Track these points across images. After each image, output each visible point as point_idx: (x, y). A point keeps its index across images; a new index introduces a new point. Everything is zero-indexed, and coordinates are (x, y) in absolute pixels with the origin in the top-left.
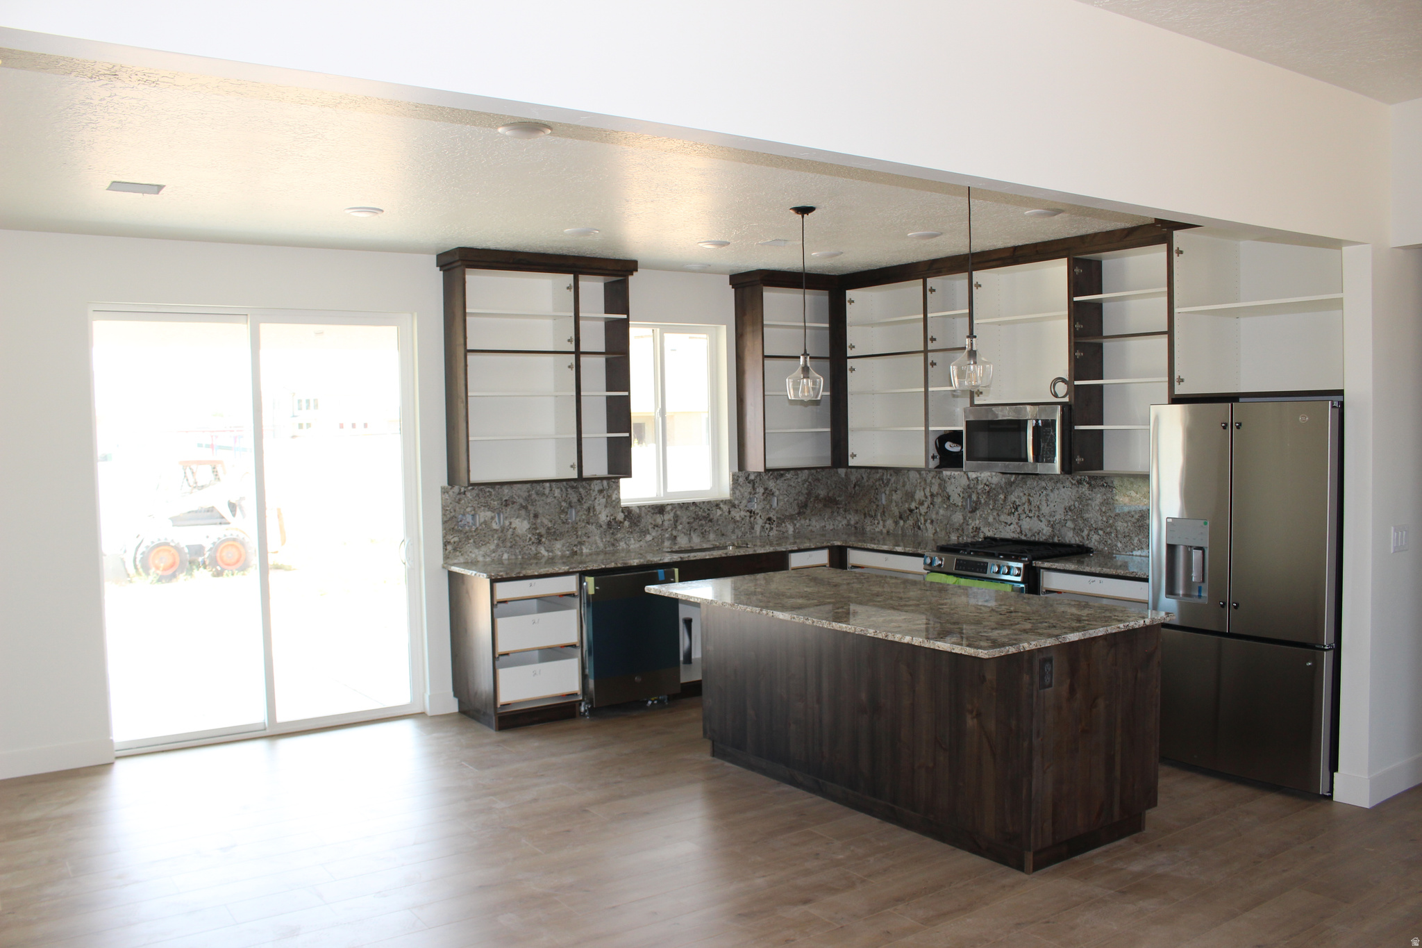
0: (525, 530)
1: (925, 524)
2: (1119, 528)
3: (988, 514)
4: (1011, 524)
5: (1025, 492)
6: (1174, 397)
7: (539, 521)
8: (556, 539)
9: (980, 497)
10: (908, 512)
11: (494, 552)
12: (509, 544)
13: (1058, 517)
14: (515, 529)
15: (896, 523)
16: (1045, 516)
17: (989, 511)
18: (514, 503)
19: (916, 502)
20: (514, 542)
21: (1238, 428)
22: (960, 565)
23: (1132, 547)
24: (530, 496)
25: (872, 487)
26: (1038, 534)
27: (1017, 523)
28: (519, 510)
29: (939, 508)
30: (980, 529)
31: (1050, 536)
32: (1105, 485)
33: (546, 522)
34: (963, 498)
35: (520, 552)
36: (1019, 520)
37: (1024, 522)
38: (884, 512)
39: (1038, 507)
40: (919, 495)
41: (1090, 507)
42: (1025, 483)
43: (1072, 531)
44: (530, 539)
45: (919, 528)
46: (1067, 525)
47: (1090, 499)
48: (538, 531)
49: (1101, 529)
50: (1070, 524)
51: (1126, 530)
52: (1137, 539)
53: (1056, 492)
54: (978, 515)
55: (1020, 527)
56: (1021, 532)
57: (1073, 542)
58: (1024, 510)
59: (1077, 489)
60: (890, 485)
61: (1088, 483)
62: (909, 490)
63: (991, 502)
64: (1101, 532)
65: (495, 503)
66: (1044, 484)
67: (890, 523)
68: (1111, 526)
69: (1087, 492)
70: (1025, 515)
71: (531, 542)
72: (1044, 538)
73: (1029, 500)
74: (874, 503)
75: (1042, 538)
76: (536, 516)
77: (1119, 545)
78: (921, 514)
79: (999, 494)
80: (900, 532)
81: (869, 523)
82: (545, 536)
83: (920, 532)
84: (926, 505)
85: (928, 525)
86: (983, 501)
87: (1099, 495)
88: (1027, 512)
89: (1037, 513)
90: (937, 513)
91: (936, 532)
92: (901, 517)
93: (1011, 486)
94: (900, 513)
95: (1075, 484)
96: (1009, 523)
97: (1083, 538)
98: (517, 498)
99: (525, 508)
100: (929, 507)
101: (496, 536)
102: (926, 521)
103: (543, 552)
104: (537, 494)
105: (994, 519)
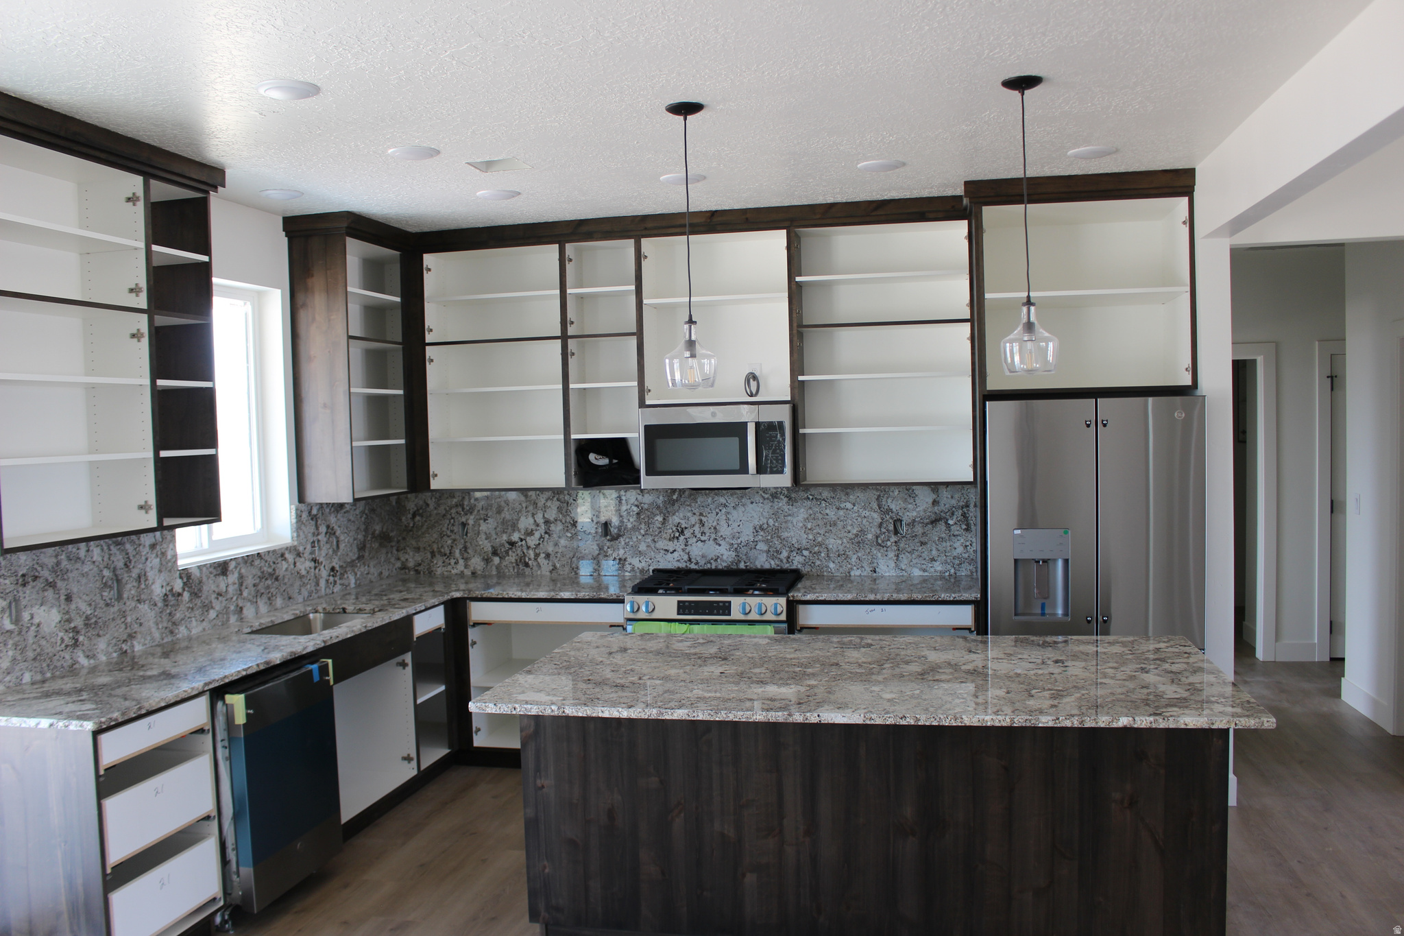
0: (53, 624)
1: (536, 559)
2: (831, 546)
3: (639, 541)
4: (675, 551)
5: (695, 511)
6: (986, 393)
7: (73, 606)
8: (99, 635)
9: (625, 520)
10: (507, 546)
11: (9, 673)
12: (31, 654)
13: (744, 539)
14: (39, 625)
15: (487, 561)
16: (725, 538)
17: (640, 537)
18: (35, 578)
19: (519, 531)
20: (39, 650)
21: (1105, 425)
22: (682, 608)
23: (849, 566)
24: (58, 564)
25: (444, 515)
26: (716, 560)
27: (683, 550)
28: (44, 590)
29: (559, 537)
30: (625, 560)
31: (732, 562)
32: (811, 497)
33: (84, 607)
34: (597, 523)
35: (48, 666)
36: (686, 545)
37: (694, 547)
38: (466, 548)
39: (715, 528)
40: (525, 522)
41: (790, 525)
42: (695, 500)
43: (765, 555)
44: (62, 640)
45: (527, 565)
46: (757, 547)
47: (790, 515)
48: (72, 625)
49: (806, 549)
50: (762, 546)
51: (841, 548)
52: (855, 556)
53: (741, 509)
54: (623, 543)
55: (688, 554)
56: (690, 560)
57: (767, 566)
58: (693, 533)
59: (770, 504)
60: (476, 512)
61: (786, 497)
62: (508, 517)
63: (643, 526)
64: (806, 553)
65: (7, 581)
66: (722, 500)
67: (477, 563)
68: (820, 545)
69: (786, 508)
70: (695, 540)
71: (63, 646)
72: (724, 564)
73: (701, 521)
74: (449, 536)
75: (722, 565)
76: (69, 598)
77: (832, 565)
78: (528, 548)
79: (655, 515)
80: (494, 573)
81: (440, 563)
82: (83, 632)
83: (527, 571)
84: (537, 535)
85: (541, 559)
86: (630, 526)
87: (802, 510)
88: (699, 535)
89: (713, 536)
90: (556, 544)
91: (555, 568)
92: (495, 553)
93: (673, 505)
94: (493, 547)
95: (768, 499)
96: (671, 550)
97: (781, 561)
98: (39, 569)
99: (52, 585)
100: (541, 537)
101: (11, 642)
102: (537, 555)
103: (83, 661)
104: (69, 559)
105: (648, 546)
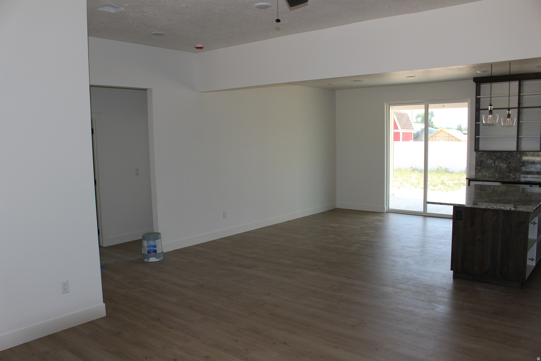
0: (505, 167)
7: (510, 165)
8: (517, 172)
11: (492, 174)
12: (498, 171)
14: (501, 167)
18: (501, 158)
20: (500, 171)
24: (507, 156)
28: (503, 160)
33: (513, 165)
35: (502, 174)
44: (507, 171)
48: (510, 168)
65: (494, 158)
71: (507, 172)
76: (509, 163)
82: (513, 170)
98: (502, 157)
99: (506, 160)
101: (493, 168)
103: (511, 175)
104: (510, 156)
